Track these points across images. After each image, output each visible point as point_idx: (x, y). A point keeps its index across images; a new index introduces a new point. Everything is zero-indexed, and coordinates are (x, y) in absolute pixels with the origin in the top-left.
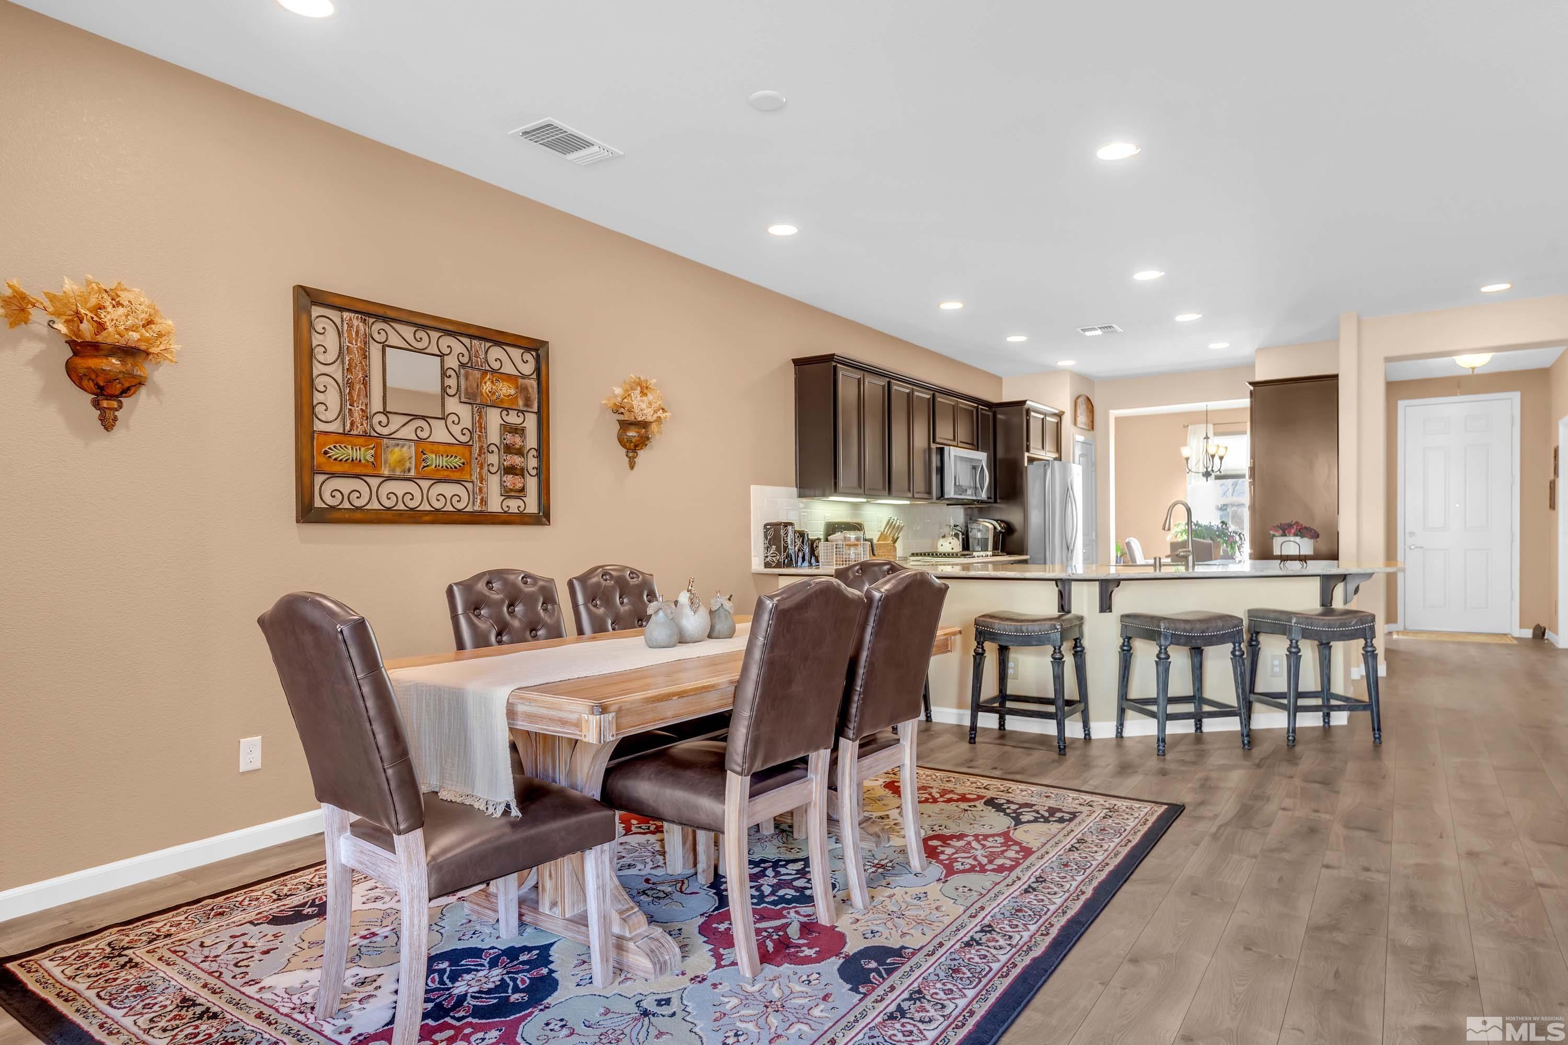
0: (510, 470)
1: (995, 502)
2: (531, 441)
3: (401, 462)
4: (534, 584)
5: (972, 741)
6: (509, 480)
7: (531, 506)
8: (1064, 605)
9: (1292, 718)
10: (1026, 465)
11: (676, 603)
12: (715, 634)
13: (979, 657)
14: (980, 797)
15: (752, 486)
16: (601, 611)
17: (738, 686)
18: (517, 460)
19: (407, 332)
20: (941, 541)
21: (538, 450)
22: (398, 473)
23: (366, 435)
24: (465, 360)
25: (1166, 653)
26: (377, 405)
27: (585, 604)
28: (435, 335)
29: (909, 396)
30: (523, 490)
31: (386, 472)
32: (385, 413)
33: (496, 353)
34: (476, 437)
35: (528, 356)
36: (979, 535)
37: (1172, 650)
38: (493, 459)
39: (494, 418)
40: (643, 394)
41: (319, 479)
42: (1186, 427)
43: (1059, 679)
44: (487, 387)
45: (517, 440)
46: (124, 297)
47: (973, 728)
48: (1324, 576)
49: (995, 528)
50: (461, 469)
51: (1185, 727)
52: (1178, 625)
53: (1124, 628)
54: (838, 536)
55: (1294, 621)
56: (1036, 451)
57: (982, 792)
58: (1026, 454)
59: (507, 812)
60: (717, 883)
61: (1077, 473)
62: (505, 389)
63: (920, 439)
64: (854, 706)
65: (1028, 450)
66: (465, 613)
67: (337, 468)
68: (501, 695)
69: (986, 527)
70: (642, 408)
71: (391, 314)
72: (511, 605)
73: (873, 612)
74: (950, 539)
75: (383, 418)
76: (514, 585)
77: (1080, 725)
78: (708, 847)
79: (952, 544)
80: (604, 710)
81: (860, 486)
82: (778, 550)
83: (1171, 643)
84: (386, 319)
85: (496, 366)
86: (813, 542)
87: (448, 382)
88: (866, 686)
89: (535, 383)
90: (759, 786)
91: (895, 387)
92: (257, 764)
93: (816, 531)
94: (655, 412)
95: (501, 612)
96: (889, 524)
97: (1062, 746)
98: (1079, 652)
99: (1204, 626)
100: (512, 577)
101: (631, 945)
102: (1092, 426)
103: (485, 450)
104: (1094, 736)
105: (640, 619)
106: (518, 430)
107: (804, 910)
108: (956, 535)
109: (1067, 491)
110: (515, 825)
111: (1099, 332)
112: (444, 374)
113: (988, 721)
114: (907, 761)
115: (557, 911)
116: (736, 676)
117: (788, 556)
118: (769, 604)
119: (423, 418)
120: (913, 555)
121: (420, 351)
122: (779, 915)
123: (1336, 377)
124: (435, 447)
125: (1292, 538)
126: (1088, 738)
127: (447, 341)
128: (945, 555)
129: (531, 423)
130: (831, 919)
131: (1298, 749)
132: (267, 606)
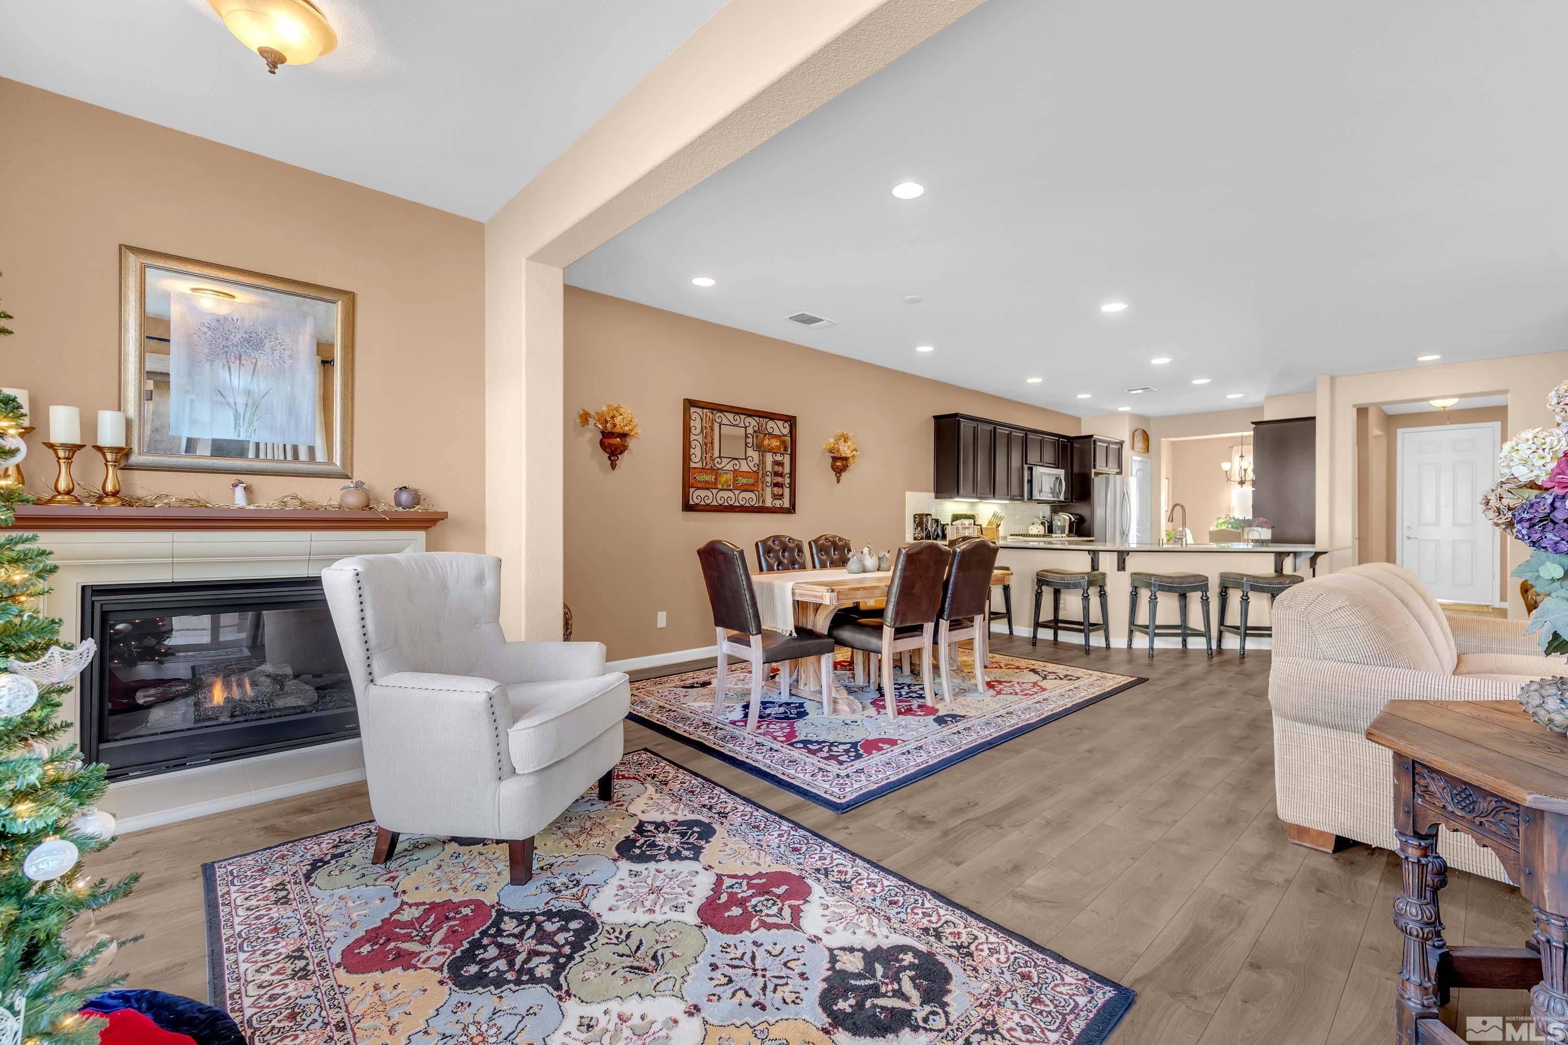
0: (776, 485)
1: (1072, 501)
2: (787, 469)
3: (727, 481)
4: (793, 543)
5: (1034, 644)
6: (776, 489)
7: (787, 505)
8: (1094, 566)
9: (1243, 641)
10: (1093, 476)
11: (862, 552)
12: (881, 569)
13: (1038, 596)
14: (1027, 668)
15: (907, 493)
16: (824, 557)
17: (890, 587)
18: (780, 479)
19: (730, 416)
20: (1031, 527)
21: (790, 474)
22: (725, 487)
23: (712, 468)
24: (756, 429)
25: (1155, 595)
26: (716, 454)
27: (817, 554)
28: (743, 417)
29: (1009, 436)
30: (782, 495)
31: (720, 487)
32: (720, 457)
33: (771, 424)
34: (760, 468)
35: (786, 425)
36: (1059, 524)
37: (1159, 594)
38: (768, 479)
39: (769, 458)
40: (845, 441)
41: (692, 490)
42: (1231, 447)
43: (1086, 609)
44: (766, 442)
45: (780, 469)
46: (622, 410)
47: (1035, 637)
48: (1276, 552)
49: (1070, 519)
50: (753, 485)
51: (1174, 643)
52: (1163, 580)
53: (1133, 581)
54: (958, 522)
55: (1245, 579)
56: (1100, 466)
57: (1028, 666)
58: (1093, 471)
59: (791, 635)
60: (880, 689)
61: (1133, 484)
62: (775, 443)
63: (1016, 462)
64: (947, 603)
65: (1095, 468)
66: (763, 555)
67: (700, 485)
68: (789, 586)
69: (1063, 519)
70: (845, 450)
71: (724, 408)
72: (783, 552)
73: (956, 558)
74: (1037, 526)
75: (718, 460)
76: (785, 543)
77: (1104, 639)
78: (875, 672)
79: (1038, 529)
80: (833, 591)
81: (974, 492)
82: (922, 530)
83: (1159, 590)
84: (721, 411)
85: (771, 430)
86: (944, 525)
87: (748, 440)
88: (953, 594)
89: (789, 439)
90: (899, 636)
91: (998, 431)
92: (664, 625)
93: (946, 519)
94: (852, 452)
95: (779, 555)
96: (995, 515)
97: (1087, 650)
98: (1103, 595)
99: (1181, 580)
100: (783, 539)
101: (840, 701)
102: (1147, 449)
103: (765, 475)
104: (1112, 645)
105: (842, 562)
106: (781, 464)
107: (921, 700)
108: (1043, 523)
109: (1125, 495)
110: (794, 639)
111: (1140, 391)
112: (746, 437)
113: (1045, 634)
114: (977, 636)
115: (807, 687)
116: (889, 583)
117: (928, 533)
118: (904, 551)
119: (736, 459)
120: (1011, 535)
121: (736, 426)
122: (909, 701)
123: (1314, 418)
124: (742, 474)
125: (1256, 528)
126: (1108, 647)
127: (749, 419)
128: (1035, 536)
129: (787, 460)
130: (933, 703)
131: (1246, 659)
132: (702, 545)
